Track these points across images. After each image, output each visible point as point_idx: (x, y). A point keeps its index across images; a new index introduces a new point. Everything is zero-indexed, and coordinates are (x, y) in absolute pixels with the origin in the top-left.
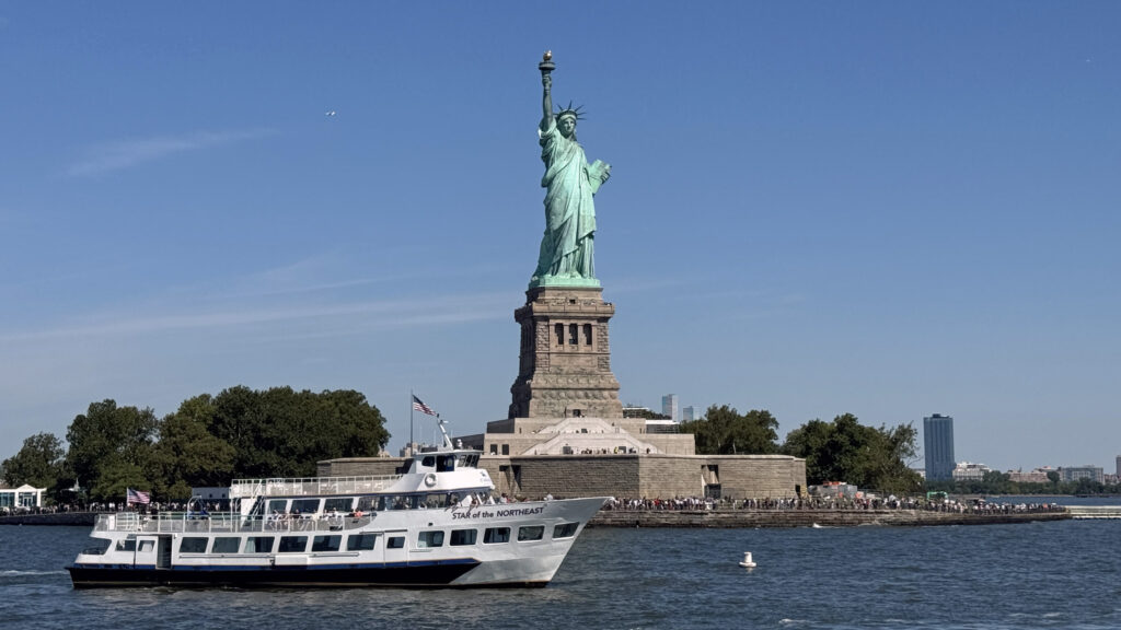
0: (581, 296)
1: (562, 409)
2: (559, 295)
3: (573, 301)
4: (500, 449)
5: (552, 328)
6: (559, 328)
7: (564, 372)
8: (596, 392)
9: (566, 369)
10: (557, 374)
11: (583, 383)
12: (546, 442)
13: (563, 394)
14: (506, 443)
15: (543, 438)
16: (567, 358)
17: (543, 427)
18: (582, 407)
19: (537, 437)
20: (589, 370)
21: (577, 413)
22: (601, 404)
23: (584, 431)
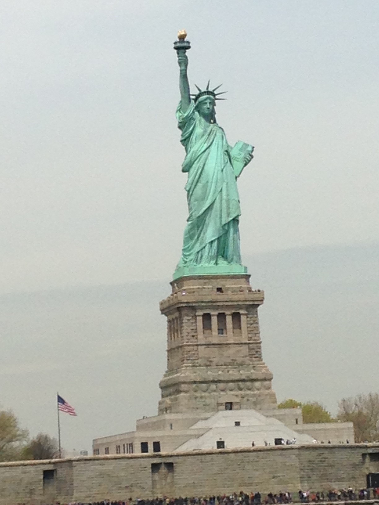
0: (229, 284)
1: (213, 402)
2: (205, 284)
3: (219, 290)
4: (151, 447)
5: (200, 319)
6: (207, 317)
7: (214, 364)
8: (248, 384)
9: (215, 360)
10: (207, 366)
11: (234, 374)
12: (198, 436)
13: (213, 386)
14: (156, 440)
15: (196, 432)
16: (215, 349)
17: (196, 421)
18: (234, 400)
19: (189, 432)
20: (239, 360)
21: (229, 406)
22: (254, 395)
23: (237, 424)
